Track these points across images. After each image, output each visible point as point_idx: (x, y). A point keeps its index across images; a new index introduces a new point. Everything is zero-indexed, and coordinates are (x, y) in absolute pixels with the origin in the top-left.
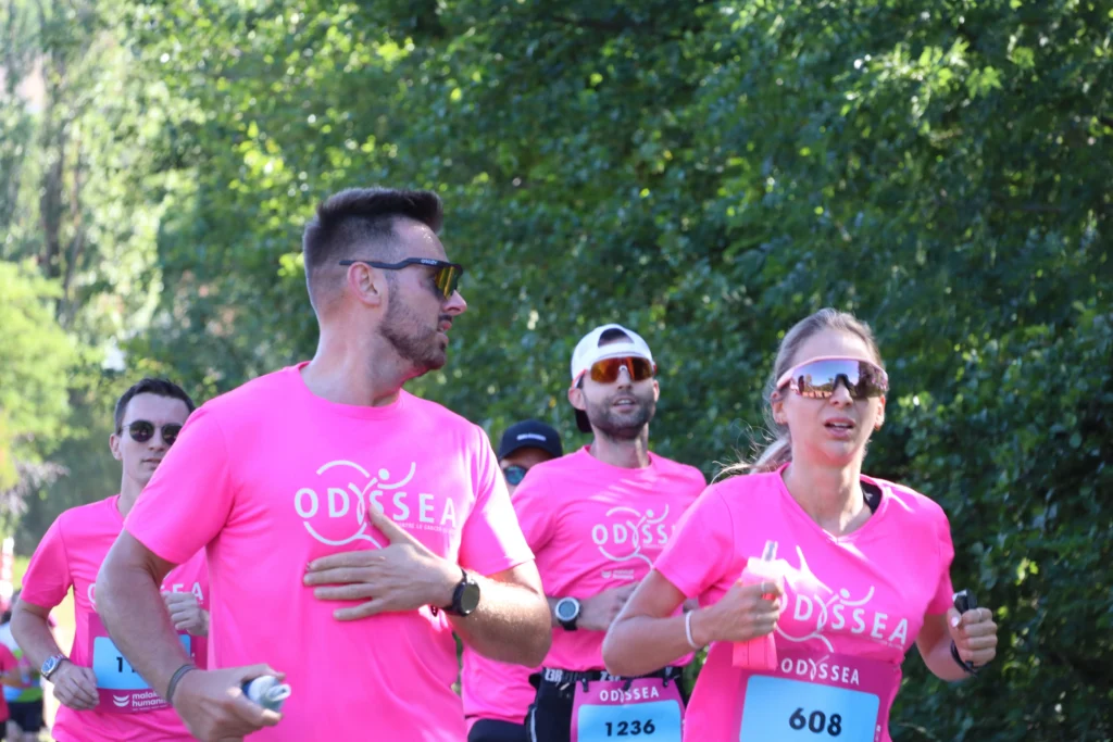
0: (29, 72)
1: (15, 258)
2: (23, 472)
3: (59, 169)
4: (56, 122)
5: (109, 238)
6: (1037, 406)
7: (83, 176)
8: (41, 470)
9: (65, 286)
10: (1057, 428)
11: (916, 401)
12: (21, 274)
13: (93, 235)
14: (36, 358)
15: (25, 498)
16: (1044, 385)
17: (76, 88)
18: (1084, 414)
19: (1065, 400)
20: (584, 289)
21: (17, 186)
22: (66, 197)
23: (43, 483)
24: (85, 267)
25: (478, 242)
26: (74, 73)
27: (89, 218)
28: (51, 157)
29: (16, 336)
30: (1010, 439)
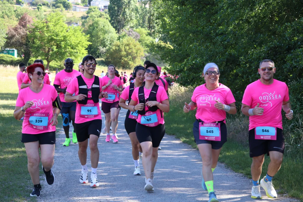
0: (147, 4)
1: (144, 28)
2: (145, 54)
4: (150, 11)
8: (147, 54)
9: (151, 31)
12: (145, 30)
14: (147, 40)
15: (146, 58)
21: (145, 18)
22: (151, 20)
23: (148, 56)
24: (153, 29)
28: (149, 15)
29: (145, 37)
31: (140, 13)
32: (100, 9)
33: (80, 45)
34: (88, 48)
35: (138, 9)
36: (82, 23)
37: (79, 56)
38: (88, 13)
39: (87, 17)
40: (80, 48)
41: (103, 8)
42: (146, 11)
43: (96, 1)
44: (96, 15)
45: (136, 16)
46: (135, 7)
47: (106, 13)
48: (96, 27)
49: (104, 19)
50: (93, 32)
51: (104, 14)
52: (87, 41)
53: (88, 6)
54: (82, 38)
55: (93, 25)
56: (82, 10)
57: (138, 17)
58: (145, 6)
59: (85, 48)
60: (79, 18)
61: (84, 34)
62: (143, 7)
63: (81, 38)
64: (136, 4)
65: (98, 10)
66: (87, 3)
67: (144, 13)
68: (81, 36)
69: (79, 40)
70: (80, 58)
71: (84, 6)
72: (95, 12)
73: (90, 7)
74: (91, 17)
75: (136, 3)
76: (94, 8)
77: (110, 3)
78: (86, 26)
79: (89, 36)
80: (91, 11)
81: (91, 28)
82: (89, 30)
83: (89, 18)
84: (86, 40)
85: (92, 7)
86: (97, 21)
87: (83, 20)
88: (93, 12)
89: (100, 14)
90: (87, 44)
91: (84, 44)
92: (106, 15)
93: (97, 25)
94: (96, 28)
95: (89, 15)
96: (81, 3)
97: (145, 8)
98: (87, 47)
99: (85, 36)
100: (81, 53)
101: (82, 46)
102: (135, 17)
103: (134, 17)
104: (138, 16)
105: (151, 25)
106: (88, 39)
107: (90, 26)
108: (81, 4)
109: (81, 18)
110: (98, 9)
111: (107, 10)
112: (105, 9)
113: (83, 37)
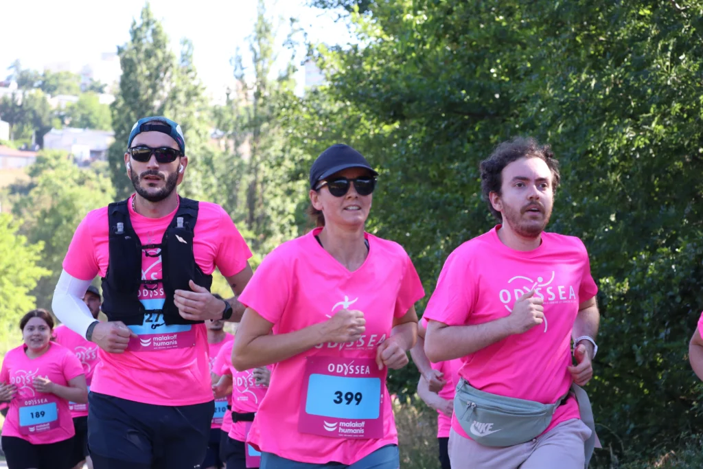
0: (243, 142)
3: (254, 183)
4: (254, 165)
5: (275, 213)
6: (661, 283)
7: (265, 186)
9: (256, 233)
10: (670, 293)
11: (608, 281)
13: (269, 212)
16: (664, 275)
17: (263, 149)
18: (682, 287)
19: (674, 281)
20: (465, 230)
21: (238, 190)
22: (257, 196)
24: (265, 225)
25: (418, 209)
26: (262, 142)
27: (267, 204)
28: (251, 178)
30: (649, 298)
31: (218, 174)
32: (75, 161)
33: (9, 279)
34: (35, 289)
35: (214, 159)
36: (11, 207)
37: (5, 315)
38: (34, 172)
39: (32, 186)
40: (9, 287)
41: (87, 156)
42: (241, 165)
43: (62, 135)
44: (63, 179)
45: (204, 181)
46: (203, 152)
47: (98, 172)
48: (66, 217)
49: (93, 192)
50: (53, 235)
51: (93, 176)
52: (33, 263)
53: (32, 150)
54: (18, 253)
55: (53, 211)
56: (12, 162)
57: (211, 186)
58: (235, 150)
59: (27, 290)
60: (3, 188)
61: (24, 239)
62: (231, 151)
63: (11, 254)
64: (204, 144)
65: (70, 163)
66: (31, 137)
67: (235, 172)
68: (14, 247)
69: (6, 260)
70: (8, 323)
71: (21, 149)
72: (58, 170)
73: (40, 153)
74: (44, 185)
75: (206, 141)
76: (57, 158)
77: (116, 136)
78: (30, 218)
79: (41, 245)
80: (46, 165)
81: (47, 220)
82: (39, 228)
83: (38, 189)
84: (30, 261)
85: (47, 153)
86: (68, 198)
87: (17, 198)
88: (53, 168)
89: (77, 176)
90: (34, 275)
91: (22, 276)
92: (98, 181)
93: (71, 211)
94: (64, 222)
95: (39, 180)
96: (10, 138)
97: (238, 156)
98: (34, 285)
99: (26, 246)
100: (13, 306)
101: (17, 283)
102: (200, 185)
103: (197, 187)
104: (213, 180)
105: (258, 211)
106: (39, 258)
107: (45, 214)
108: (11, 143)
109: (7, 191)
110: (71, 161)
111: (103, 163)
112: (93, 160)
113: (21, 250)
